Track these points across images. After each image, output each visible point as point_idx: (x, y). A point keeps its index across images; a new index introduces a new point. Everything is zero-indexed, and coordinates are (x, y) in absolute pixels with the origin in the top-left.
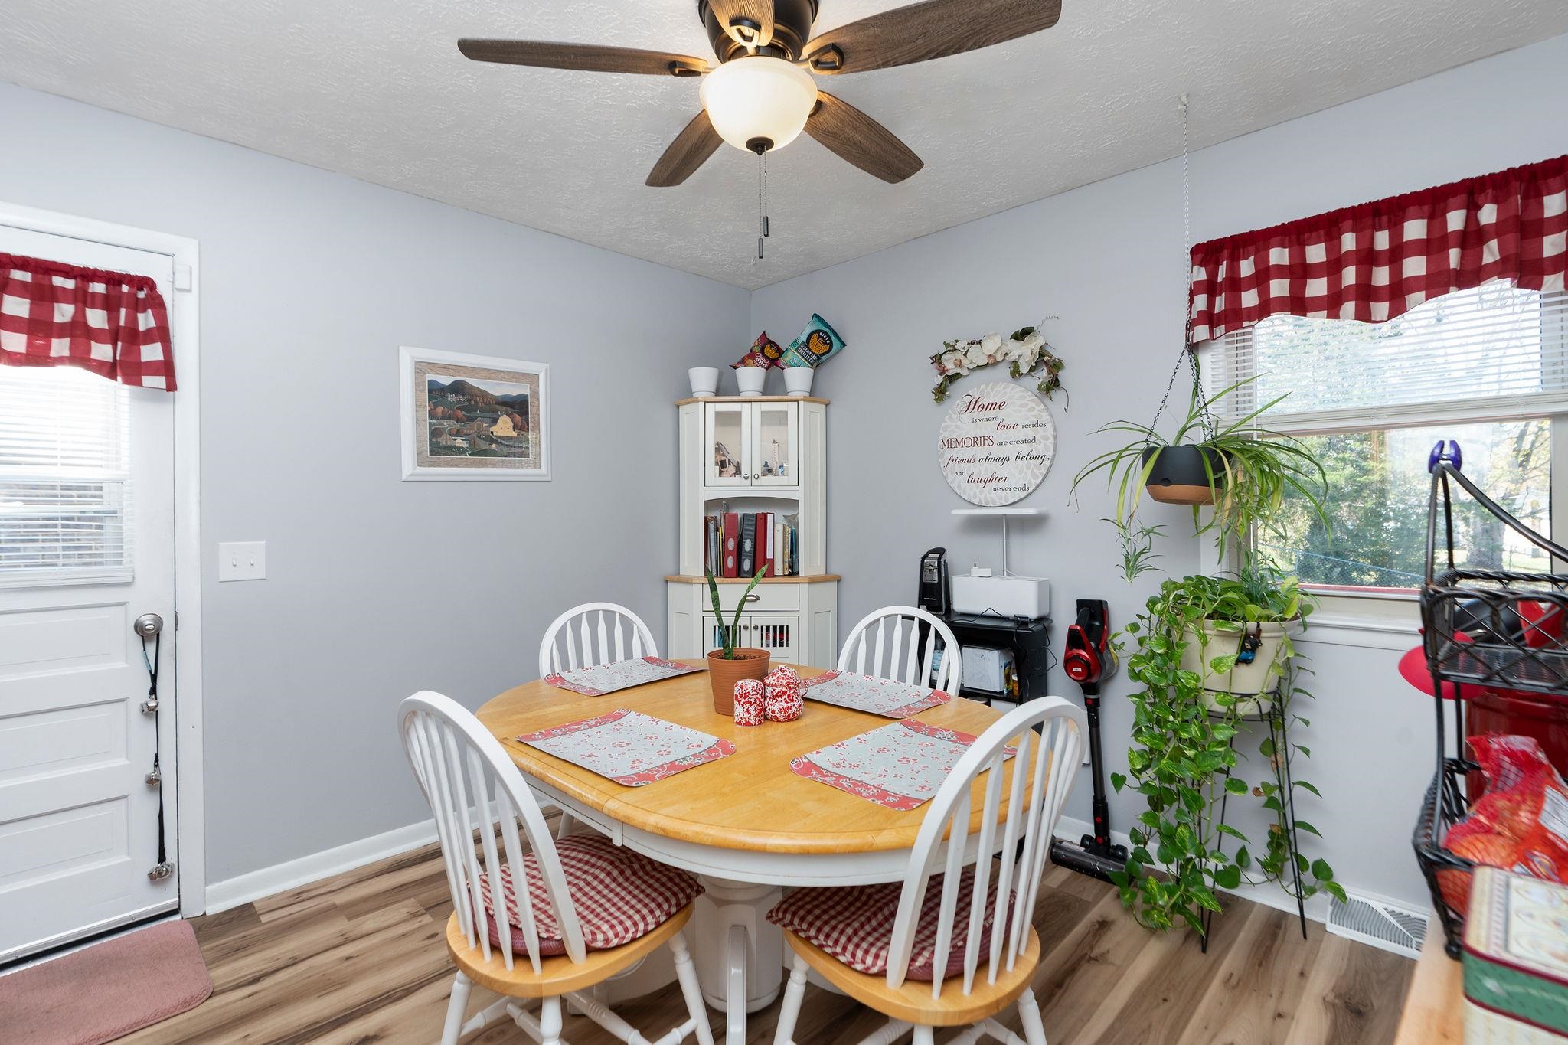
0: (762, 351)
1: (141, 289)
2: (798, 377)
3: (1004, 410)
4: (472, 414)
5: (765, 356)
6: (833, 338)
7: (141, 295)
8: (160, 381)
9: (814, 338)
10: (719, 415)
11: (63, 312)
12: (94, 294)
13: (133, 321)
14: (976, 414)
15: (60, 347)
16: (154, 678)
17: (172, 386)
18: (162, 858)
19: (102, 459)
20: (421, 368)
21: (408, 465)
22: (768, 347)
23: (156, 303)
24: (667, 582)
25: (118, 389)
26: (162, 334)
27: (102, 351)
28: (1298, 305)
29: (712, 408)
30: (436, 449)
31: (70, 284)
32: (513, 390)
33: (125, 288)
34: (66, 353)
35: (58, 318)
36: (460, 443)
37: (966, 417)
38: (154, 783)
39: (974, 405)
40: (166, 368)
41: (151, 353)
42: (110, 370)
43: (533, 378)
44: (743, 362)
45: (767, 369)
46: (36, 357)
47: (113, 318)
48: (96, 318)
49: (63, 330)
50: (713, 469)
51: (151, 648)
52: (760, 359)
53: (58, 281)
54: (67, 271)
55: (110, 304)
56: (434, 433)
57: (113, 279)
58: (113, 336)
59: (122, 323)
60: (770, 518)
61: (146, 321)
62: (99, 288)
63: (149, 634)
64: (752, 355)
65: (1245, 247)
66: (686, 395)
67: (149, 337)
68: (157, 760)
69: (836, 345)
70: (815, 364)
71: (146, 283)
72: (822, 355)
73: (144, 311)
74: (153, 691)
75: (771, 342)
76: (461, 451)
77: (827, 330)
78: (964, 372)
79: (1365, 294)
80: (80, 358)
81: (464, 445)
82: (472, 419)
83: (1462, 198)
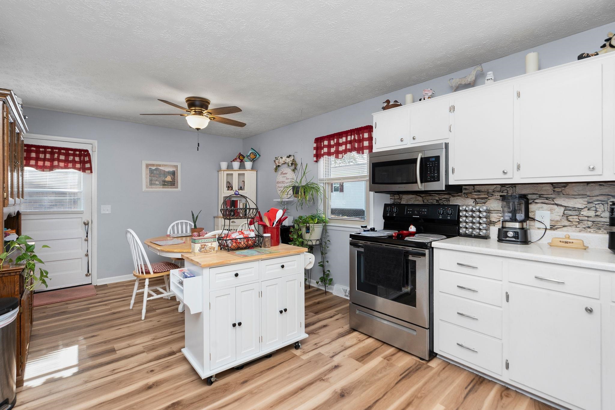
0: (239, 158)
1: (86, 152)
2: (248, 164)
3: (288, 175)
4: (161, 176)
5: (240, 159)
6: (257, 154)
7: (86, 153)
8: (89, 171)
9: (252, 154)
10: (227, 174)
11: (71, 158)
12: (77, 154)
13: (84, 159)
14: (283, 176)
15: (70, 165)
16: (87, 233)
17: (91, 172)
18: (88, 272)
19: (77, 187)
20: (147, 166)
21: (144, 188)
22: (241, 156)
23: (89, 155)
24: (214, 218)
25: (81, 173)
26: (90, 162)
27: (78, 166)
28: (329, 154)
29: (226, 173)
30: (151, 184)
31: (72, 152)
32: (171, 169)
33: (83, 152)
34: (71, 166)
35: (70, 159)
36: (157, 183)
37: (281, 176)
38: (87, 255)
39: (282, 173)
40: (90, 169)
41: (88, 165)
42: (79, 169)
43: (176, 167)
44: (234, 161)
45: (240, 162)
46: (66, 167)
47: (80, 159)
48: (77, 159)
49: (70, 162)
50: (226, 189)
51: (87, 226)
52: (238, 160)
53: (70, 152)
54: (71, 150)
55: (80, 156)
56: (151, 180)
57: (80, 151)
58: (80, 162)
59: (82, 160)
60: (239, 201)
61: (87, 159)
62: (78, 153)
63: (86, 224)
64: (236, 159)
65: (324, 139)
66: (219, 170)
67: (87, 162)
68: (88, 251)
69: (258, 156)
70: (253, 161)
71: (87, 151)
72: (254, 159)
73: (86, 157)
74: (87, 236)
75: (242, 155)
76: (158, 185)
77: (255, 152)
78: (280, 165)
79: (337, 153)
80: (74, 167)
81: (158, 183)
82: (160, 177)
83: (350, 134)
